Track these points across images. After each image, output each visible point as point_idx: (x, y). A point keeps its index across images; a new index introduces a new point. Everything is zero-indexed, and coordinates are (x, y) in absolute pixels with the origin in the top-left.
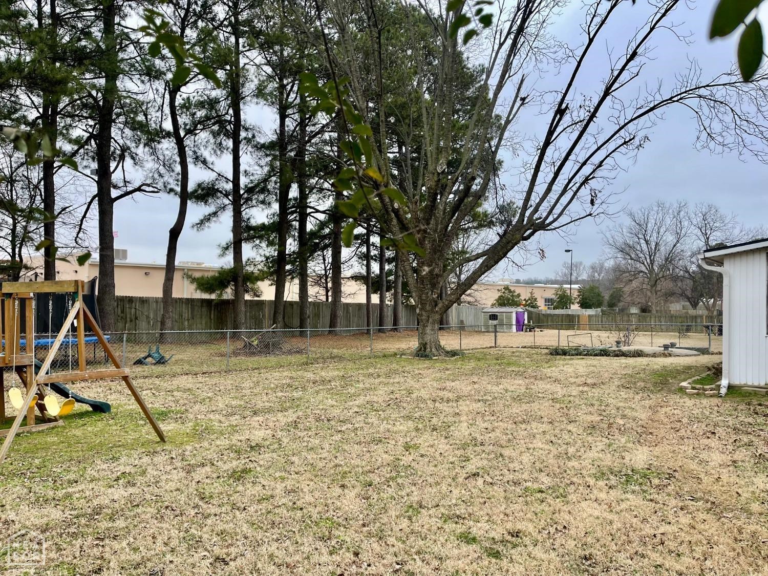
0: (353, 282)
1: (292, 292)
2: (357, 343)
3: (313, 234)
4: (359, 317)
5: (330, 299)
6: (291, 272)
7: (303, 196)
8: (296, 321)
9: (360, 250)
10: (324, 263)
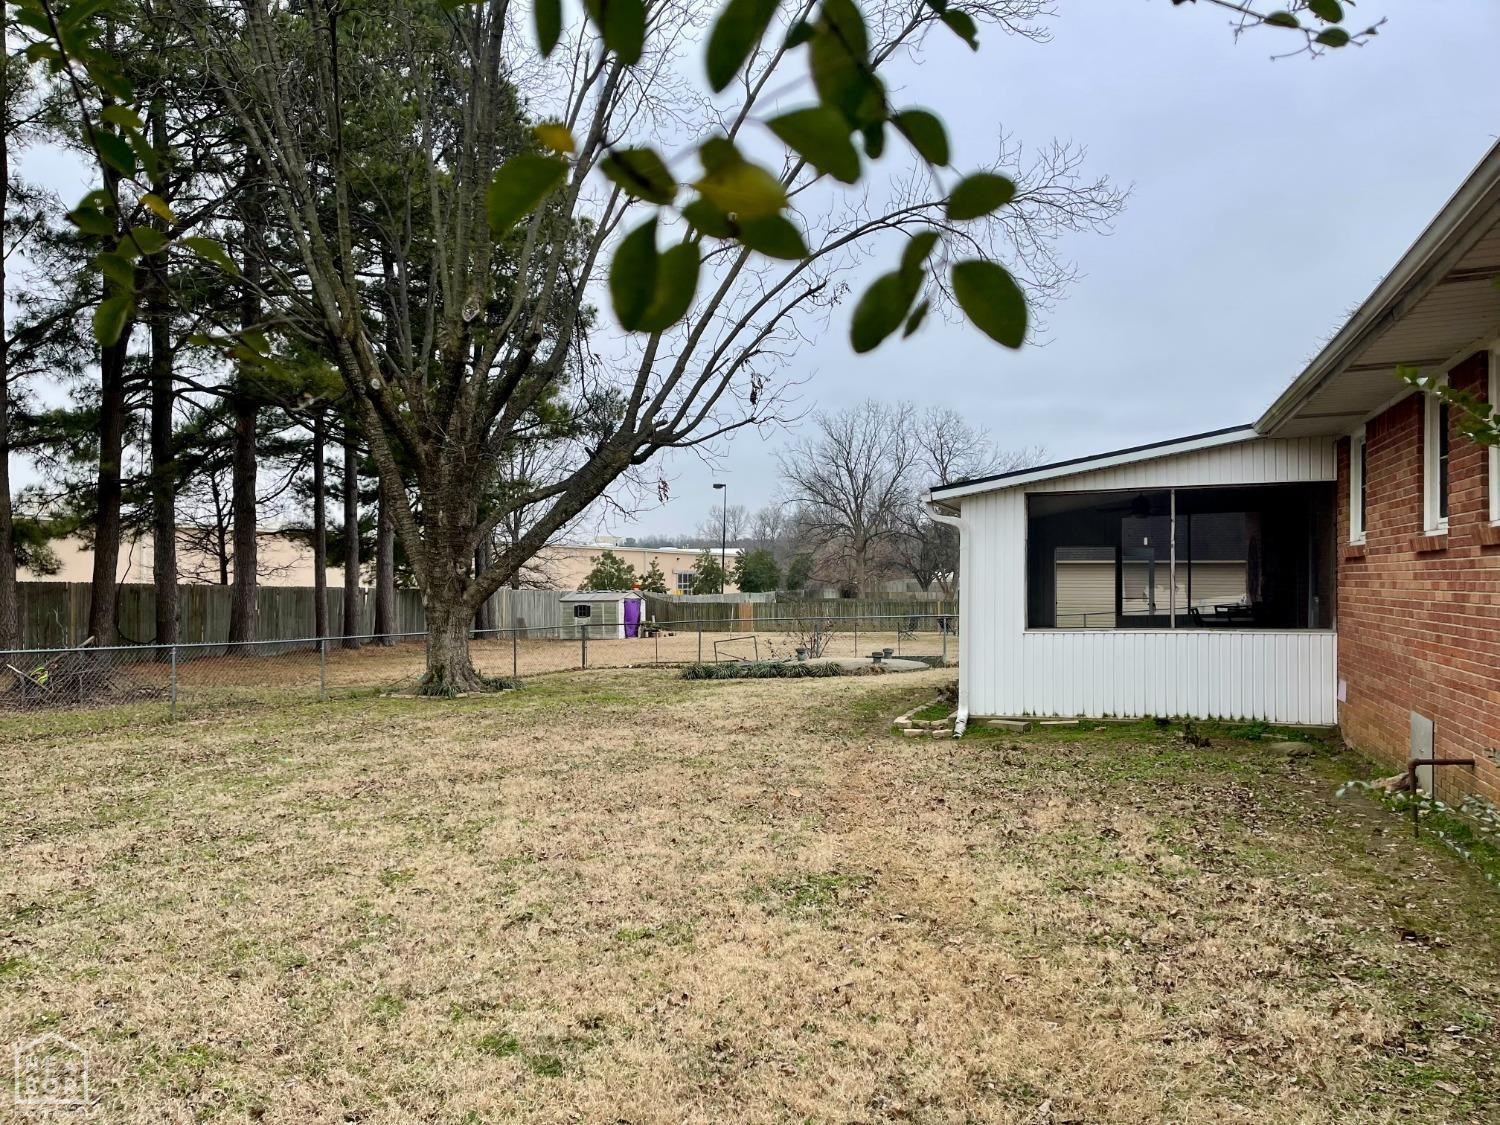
0: (285, 543)
1: (135, 562)
2: (293, 671)
3: (188, 438)
4: (299, 616)
5: (231, 580)
6: (132, 521)
7: (163, 355)
8: (148, 628)
9: (299, 473)
10: (216, 500)
